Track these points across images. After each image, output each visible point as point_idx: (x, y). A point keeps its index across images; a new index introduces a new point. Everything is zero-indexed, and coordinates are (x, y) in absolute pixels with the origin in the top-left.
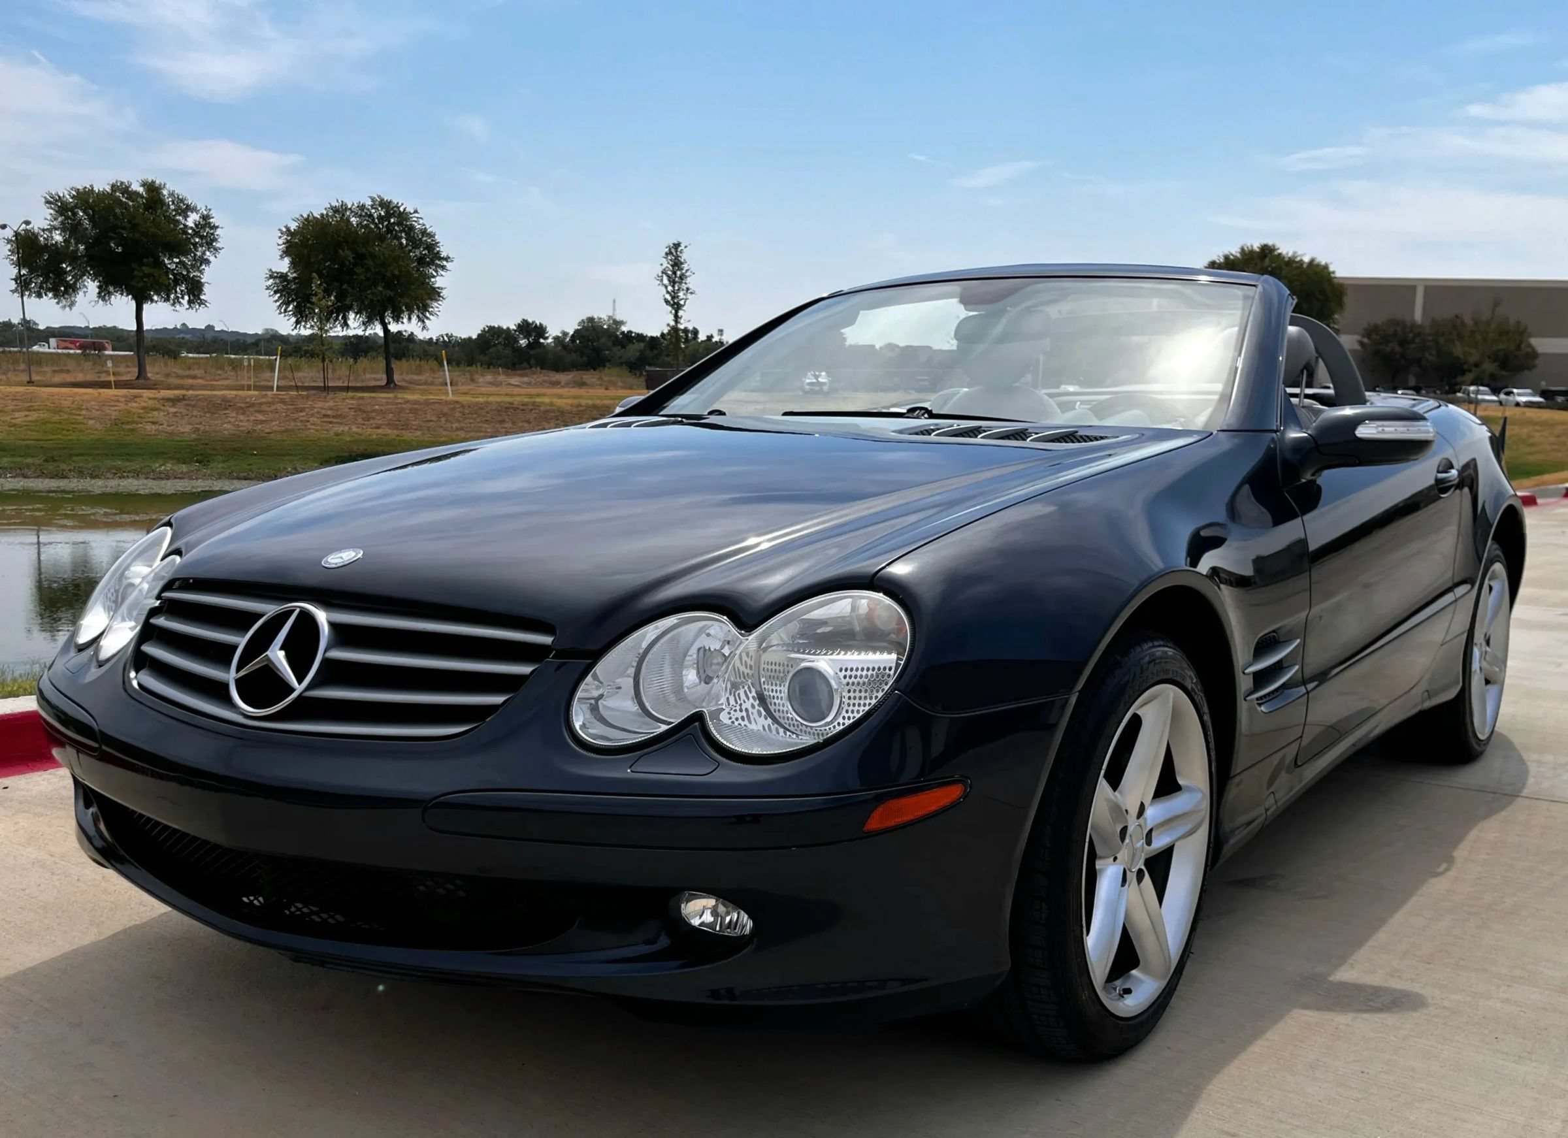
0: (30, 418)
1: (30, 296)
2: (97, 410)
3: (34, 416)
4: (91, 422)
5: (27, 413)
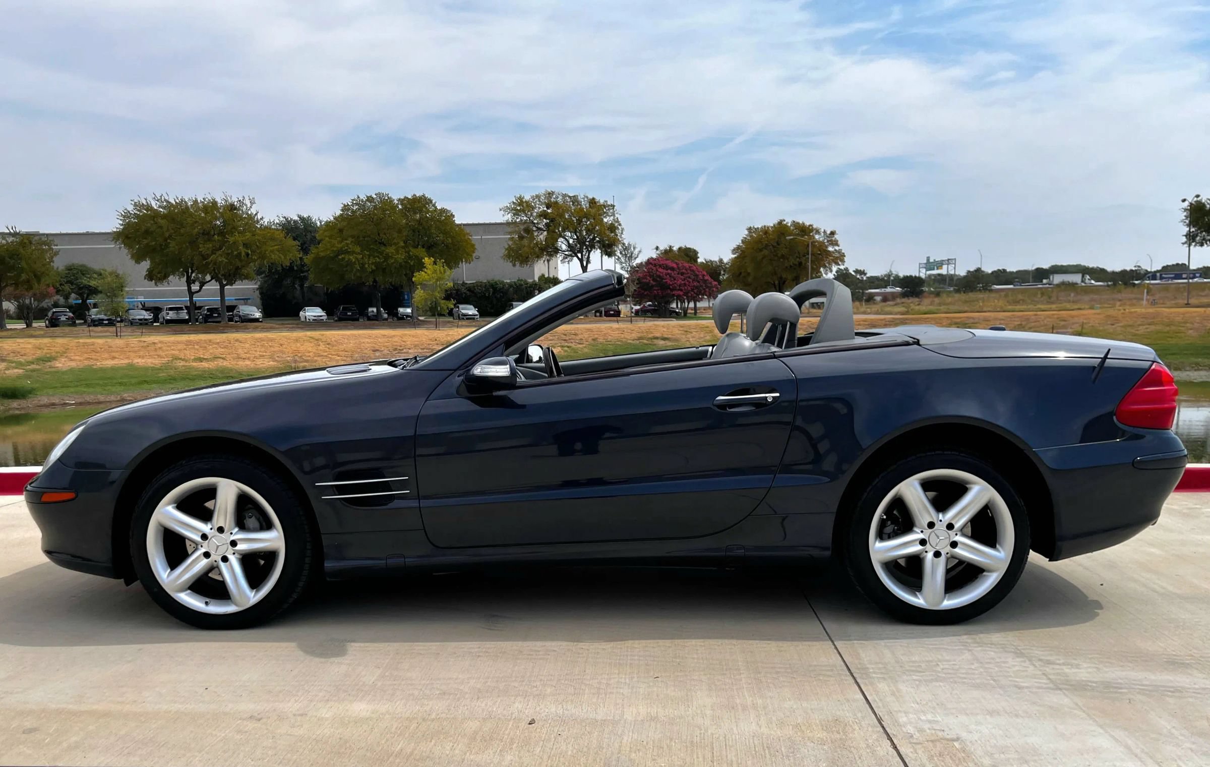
0: (1148, 330)
1: (1195, 246)
2: (1198, 323)
3: (1153, 328)
4: (1190, 332)
5: (1147, 326)
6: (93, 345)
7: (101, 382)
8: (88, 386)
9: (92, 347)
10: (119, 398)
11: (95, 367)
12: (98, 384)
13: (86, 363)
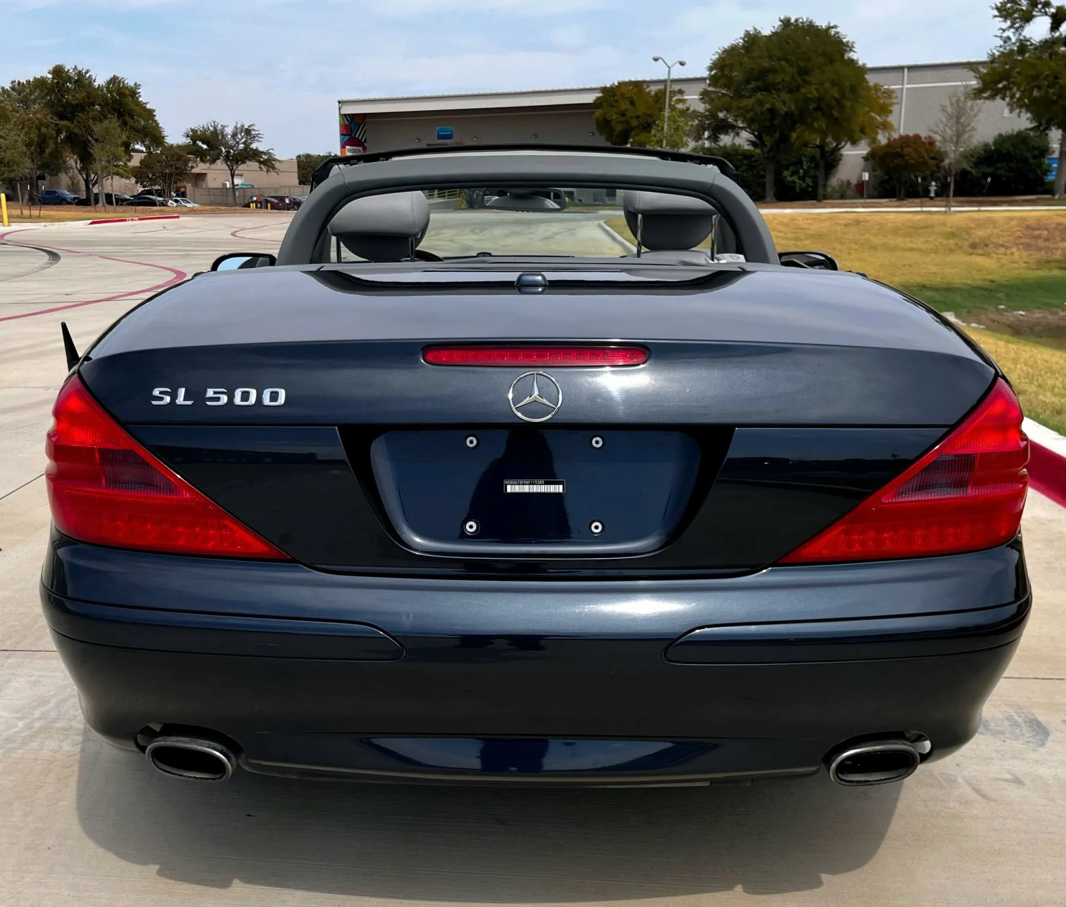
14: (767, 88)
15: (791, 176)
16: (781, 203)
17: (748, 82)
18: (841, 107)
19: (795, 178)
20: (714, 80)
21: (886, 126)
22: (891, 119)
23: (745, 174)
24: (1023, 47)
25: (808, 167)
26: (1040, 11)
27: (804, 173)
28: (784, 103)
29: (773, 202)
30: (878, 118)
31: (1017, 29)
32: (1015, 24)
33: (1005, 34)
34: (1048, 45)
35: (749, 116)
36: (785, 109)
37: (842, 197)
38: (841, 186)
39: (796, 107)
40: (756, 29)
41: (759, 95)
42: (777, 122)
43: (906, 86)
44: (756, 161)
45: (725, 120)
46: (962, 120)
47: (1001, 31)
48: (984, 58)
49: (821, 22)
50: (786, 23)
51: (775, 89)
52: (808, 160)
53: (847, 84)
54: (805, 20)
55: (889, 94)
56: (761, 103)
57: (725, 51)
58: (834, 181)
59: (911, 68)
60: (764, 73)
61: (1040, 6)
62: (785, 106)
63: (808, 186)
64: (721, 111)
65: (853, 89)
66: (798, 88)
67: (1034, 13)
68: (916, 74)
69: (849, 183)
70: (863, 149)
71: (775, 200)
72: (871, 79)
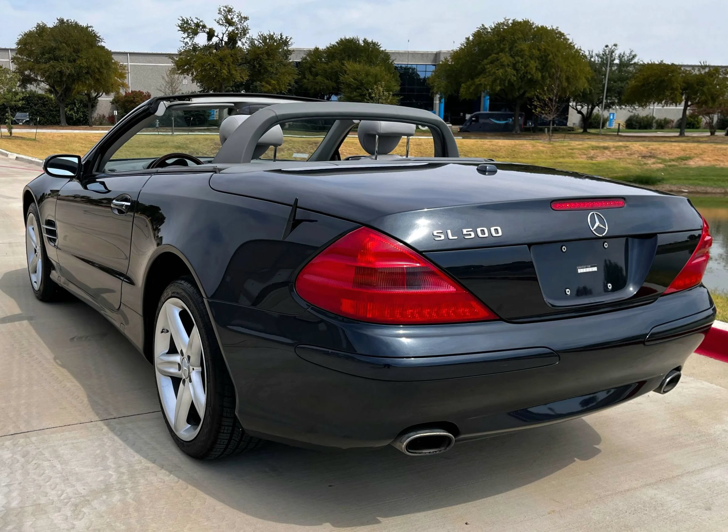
6: (725, 150)
7: (715, 178)
8: (704, 180)
9: (724, 151)
10: (723, 191)
11: (718, 166)
12: (712, 180)
13: (713, 163)
14: (56, 59)
15: (70, 111)
16: (71, 127)
17: (43, 54)
18: (101, 73)
19: (72, 112)
20: (20, 51)
21: (124, 85)
22: (126, 81)
23: (41, 109)
24: (195, 48)
25: (79, 106)
26: (201, 30)
27: (77, 110)
28: (68, 68)
29: (66, 126)
30: (119, 80)
31: (191, 38)
32: (190, 35)
33: (186, 40)
34: (207, 48)
35: (47, 74)
36: (68, 72)
37: (101, 124)
38: (100, 118)
39: (75, 71)
40: (43, 23)
41: (51, 62)
42: (64, 79)
43: (129, 64)
44: (47, 101)
45: (29, 76)
46: (174, 85)
47: (183, 39)
48: (176, 52)
49: (83, 23)
50: (61, 21)
51: (61, 60)
52: (78, 102)
53: (103, 60)
54: (73, 21)
55: (124, 67)
56: (53, 67)
57: (25, 34)
58: (95, 115)
59: (131, 54)
60: (52, 50)
61: (201, 27)
62: (68, 70)
63: (80, 117)
64: (26, 70)
65: (107, 63)
66: (75, 61)
67: (199, 31)
68: (134, 57)
69: (104, 116)
70: (111, 98)
71: (67, 125)
72: (116, 58)
